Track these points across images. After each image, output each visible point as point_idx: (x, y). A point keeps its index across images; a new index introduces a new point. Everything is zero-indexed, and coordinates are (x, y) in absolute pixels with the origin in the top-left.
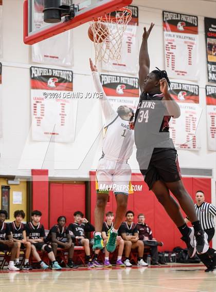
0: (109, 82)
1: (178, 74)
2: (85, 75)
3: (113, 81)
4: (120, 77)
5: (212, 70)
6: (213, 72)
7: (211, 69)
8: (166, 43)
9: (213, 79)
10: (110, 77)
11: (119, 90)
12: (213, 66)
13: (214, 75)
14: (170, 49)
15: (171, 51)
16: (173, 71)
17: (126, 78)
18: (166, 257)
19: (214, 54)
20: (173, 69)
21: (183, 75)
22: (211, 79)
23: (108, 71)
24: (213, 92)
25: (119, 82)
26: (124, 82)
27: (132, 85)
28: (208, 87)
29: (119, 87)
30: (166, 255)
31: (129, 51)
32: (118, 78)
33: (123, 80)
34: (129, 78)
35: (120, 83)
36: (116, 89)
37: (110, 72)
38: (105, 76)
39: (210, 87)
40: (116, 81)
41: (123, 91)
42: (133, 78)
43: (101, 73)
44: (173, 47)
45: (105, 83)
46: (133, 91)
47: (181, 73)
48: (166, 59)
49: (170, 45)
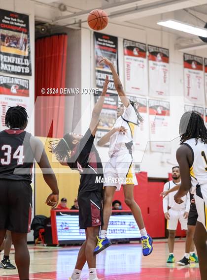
5: (5, 61)
6: (5, 63)
7: (3, 59)
9: (5, 69)
12: (5, 57)
13: (6, 65)
19: (7, 45)
22: (3, 70)
24: (5, 82)
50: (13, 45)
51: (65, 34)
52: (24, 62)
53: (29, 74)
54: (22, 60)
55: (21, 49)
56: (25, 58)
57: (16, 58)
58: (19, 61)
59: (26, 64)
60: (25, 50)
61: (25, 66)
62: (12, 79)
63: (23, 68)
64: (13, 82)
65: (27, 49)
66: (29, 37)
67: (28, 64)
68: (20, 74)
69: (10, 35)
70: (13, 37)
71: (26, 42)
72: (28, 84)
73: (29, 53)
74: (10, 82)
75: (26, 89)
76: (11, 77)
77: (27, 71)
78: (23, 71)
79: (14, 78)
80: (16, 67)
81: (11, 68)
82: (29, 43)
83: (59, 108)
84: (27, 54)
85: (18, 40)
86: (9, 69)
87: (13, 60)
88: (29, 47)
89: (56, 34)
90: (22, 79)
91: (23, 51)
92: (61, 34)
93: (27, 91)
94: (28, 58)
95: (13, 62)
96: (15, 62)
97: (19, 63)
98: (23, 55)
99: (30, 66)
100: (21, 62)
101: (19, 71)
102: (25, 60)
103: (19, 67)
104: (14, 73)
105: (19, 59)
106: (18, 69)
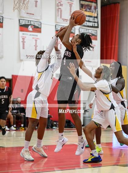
0: (24, 24)
1: (64, 21)
2: (11, 19)
3: (26, 23)
4: (31, 21)
8: (57, 2)
10: (25, 21)
11: (30, 28)
14: (60, 6)
15: (60, 7)
16: (61, 19)
17: (34, 22)
18: (55, 124)
19: (84, 10)
20: (61, 18)
21: (66, 21)
23: (24, 17)
25: (29, 23)
26: (33, 24)
27: (37, 26)
28: (80, 29)
29: (30, 27)
30: (55, 123)
31: (36, 6)
32: (29, 21)
33: (32, 23)
34: (36, 22)
35: (30, 25)
36: (28, 28)
37: (25, 18)
38: (22, 20)
39: (81, 29)
40: (28, 23)
41: (32, 29)
42: (38, 22)
43: (20, 18)
44: (61, 5)
45: (22, 24)
46: (38, 29)
47: (65, 20)
48: (57, 11)
49: (59, 4)
50: (88, 10)
51: (119, 3)
52: (94, 20)
53: (97, 27)
54: (93, 18)
55: (93, 12)
56: (95, 17)
57: (90, 18)
58: (91, 19)
59: (95, 21)
60: (95, 13)
61: (95, 22)
62: (88, 30)
63: (94, 23)
64: (87, 32)
65: (96, 12)
66: (97, 5)
67: (96, 21)
68: (92, 27)
69: (86, 4)
70: (88, 5)
71: (96, 8)
72: (97, 33)
73: (97, 14)
74: (86, 32)
75: (95, 36)
76: (87, 29)
77: (96, 25)
78: (94, 25)
79: (88, 29)
80: (90, 23)
81: (86, 23)
82: (97, 8)
83: (115, 47)
84: (96, 15)
85: (91, 7)
86: (86, 24)
87: (88, 19)
88: (97, 11)
89: (113, 3)
90: (93, 30)
91: (94, 13)
92: (116, 3)
93: (96, 37)
94: (97, 17)
95: (88, 20)
96: (89, 20)
97: (91, 21)
98: (94, 16)
99: (98, 23)
100: (92, 20)
101: (92, 25)
102: (95, 19)
103: (91, 23)
104: (88, 26)
105: (91, 18)
106: (91, 24)
